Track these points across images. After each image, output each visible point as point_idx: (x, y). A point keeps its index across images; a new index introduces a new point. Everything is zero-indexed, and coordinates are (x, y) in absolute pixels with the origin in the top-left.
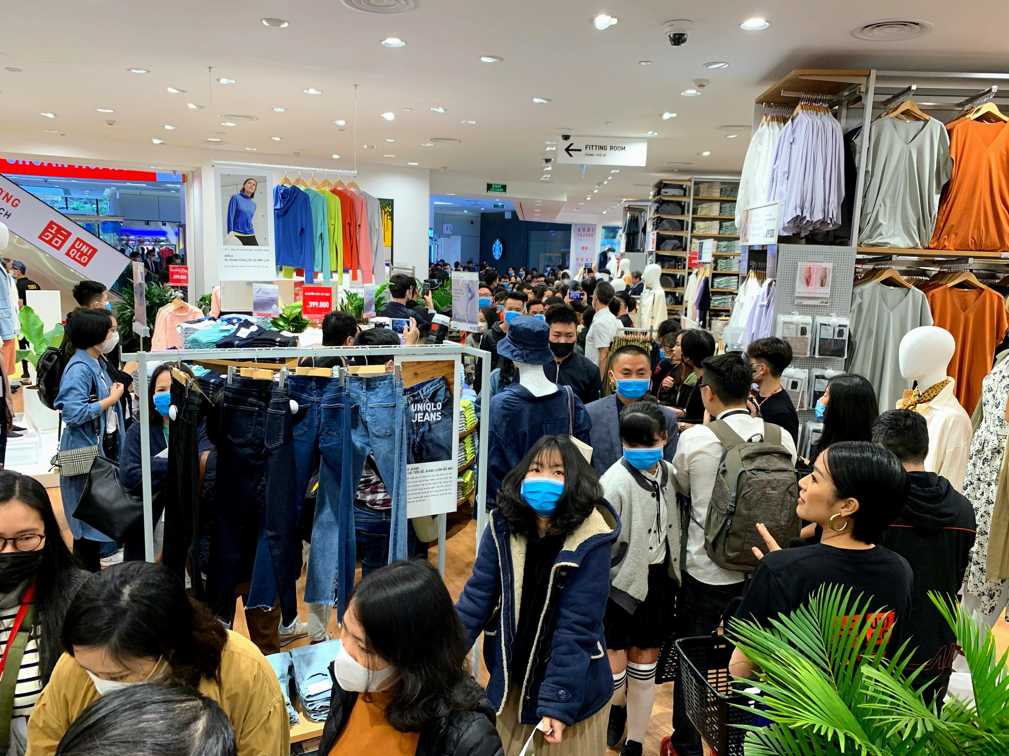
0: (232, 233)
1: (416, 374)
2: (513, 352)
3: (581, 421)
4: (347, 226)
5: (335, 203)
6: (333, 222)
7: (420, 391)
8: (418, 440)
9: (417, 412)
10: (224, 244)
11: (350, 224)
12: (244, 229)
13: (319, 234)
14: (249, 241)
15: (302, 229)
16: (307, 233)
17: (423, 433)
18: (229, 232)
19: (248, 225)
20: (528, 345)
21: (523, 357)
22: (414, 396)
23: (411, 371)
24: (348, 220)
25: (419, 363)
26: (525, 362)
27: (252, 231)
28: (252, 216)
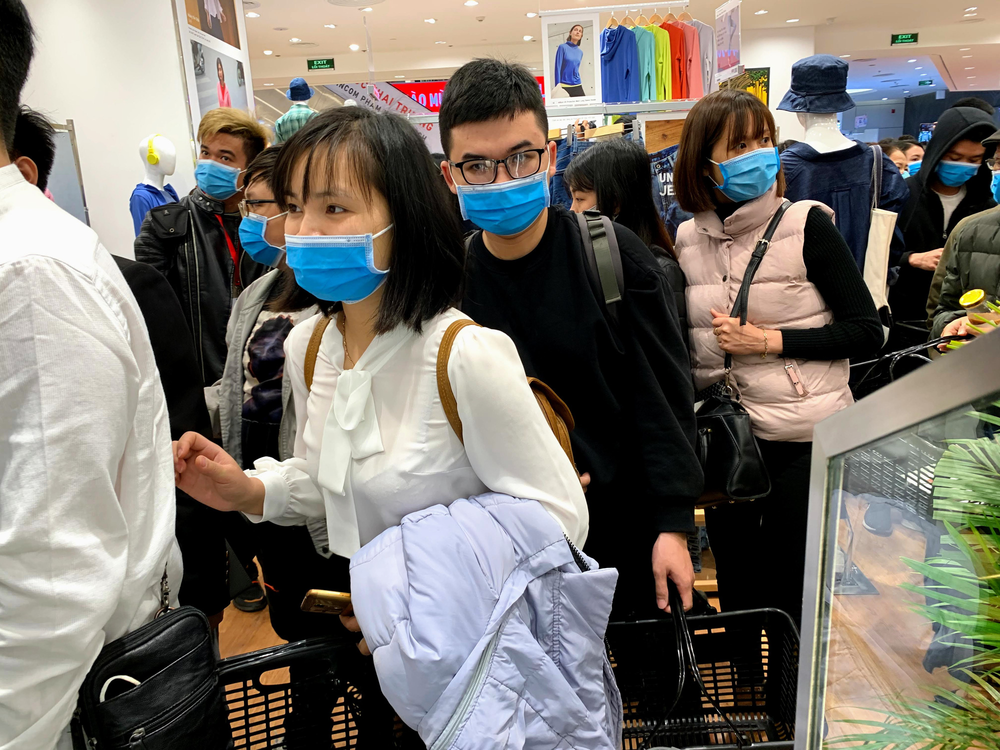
0: (560, 85)
1: (664, 136)
2: (793, 101)
3: (891, 188)
4: (677, 62)
5: (664, 37)
6: (661, 60)
7: (669, 158)
8: (668, 217)
9: (666, 183)
10: (552, 98)
11: (679, 60)
12: (571, 80)
13: (646, 74)
14: (576, 92)
15: (628, 71)
16: (632, 74)
17: (675, 209)
18: (556, 84)
19: (574, 74)
20: (812, 88)
21: (806, 106)
22: (662, 164)
23: (658, 132)
24: (678, 56)
25: (668, 122)
26: (808, 111)
27: (578, 81)
28: (579, 64)
